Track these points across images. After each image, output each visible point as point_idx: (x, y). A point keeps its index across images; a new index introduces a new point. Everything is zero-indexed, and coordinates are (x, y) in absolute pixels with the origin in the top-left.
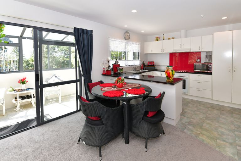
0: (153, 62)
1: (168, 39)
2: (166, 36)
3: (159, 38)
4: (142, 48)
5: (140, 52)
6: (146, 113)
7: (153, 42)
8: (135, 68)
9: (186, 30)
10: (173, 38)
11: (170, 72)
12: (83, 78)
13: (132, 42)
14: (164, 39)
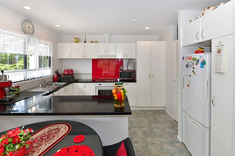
0: (72, 71)
1: (91, 42)
3: (79, 39)
4: (55, 50)
5: (51, 56)
7: (72, 43)
9: (110, 35)
10: (96, 42)
13: (39, 40)
14: (85, 42)
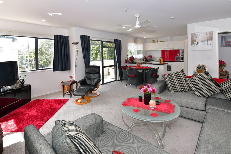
0: (151, 56)
1: (160, 42)
2: (159, 40)
3: (155, 41)
4: (144, 47)
5: (143, 50)
6: (152, 74)
8: (140, 59)
9: (171, 37)
10: (163, 41)
11: (161, 60)
12: (117, 64)
13: (139, 44)
14: (158, 42)
